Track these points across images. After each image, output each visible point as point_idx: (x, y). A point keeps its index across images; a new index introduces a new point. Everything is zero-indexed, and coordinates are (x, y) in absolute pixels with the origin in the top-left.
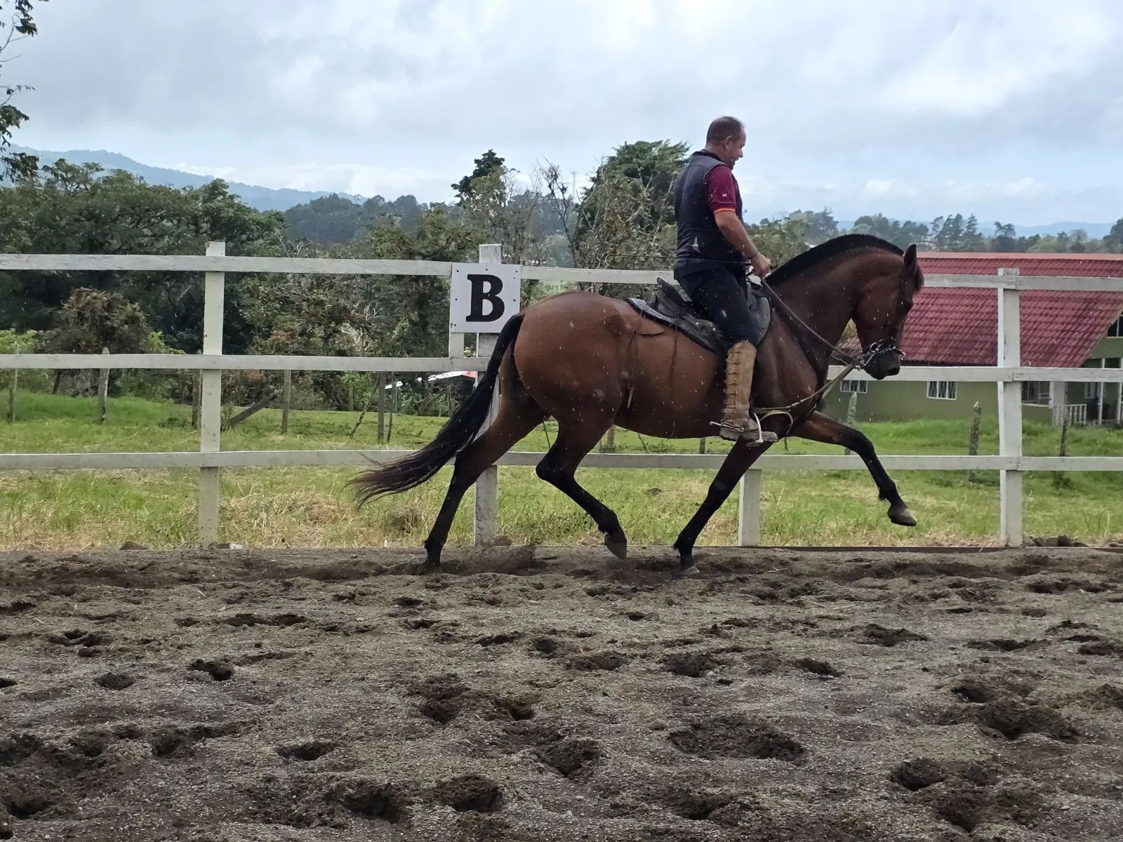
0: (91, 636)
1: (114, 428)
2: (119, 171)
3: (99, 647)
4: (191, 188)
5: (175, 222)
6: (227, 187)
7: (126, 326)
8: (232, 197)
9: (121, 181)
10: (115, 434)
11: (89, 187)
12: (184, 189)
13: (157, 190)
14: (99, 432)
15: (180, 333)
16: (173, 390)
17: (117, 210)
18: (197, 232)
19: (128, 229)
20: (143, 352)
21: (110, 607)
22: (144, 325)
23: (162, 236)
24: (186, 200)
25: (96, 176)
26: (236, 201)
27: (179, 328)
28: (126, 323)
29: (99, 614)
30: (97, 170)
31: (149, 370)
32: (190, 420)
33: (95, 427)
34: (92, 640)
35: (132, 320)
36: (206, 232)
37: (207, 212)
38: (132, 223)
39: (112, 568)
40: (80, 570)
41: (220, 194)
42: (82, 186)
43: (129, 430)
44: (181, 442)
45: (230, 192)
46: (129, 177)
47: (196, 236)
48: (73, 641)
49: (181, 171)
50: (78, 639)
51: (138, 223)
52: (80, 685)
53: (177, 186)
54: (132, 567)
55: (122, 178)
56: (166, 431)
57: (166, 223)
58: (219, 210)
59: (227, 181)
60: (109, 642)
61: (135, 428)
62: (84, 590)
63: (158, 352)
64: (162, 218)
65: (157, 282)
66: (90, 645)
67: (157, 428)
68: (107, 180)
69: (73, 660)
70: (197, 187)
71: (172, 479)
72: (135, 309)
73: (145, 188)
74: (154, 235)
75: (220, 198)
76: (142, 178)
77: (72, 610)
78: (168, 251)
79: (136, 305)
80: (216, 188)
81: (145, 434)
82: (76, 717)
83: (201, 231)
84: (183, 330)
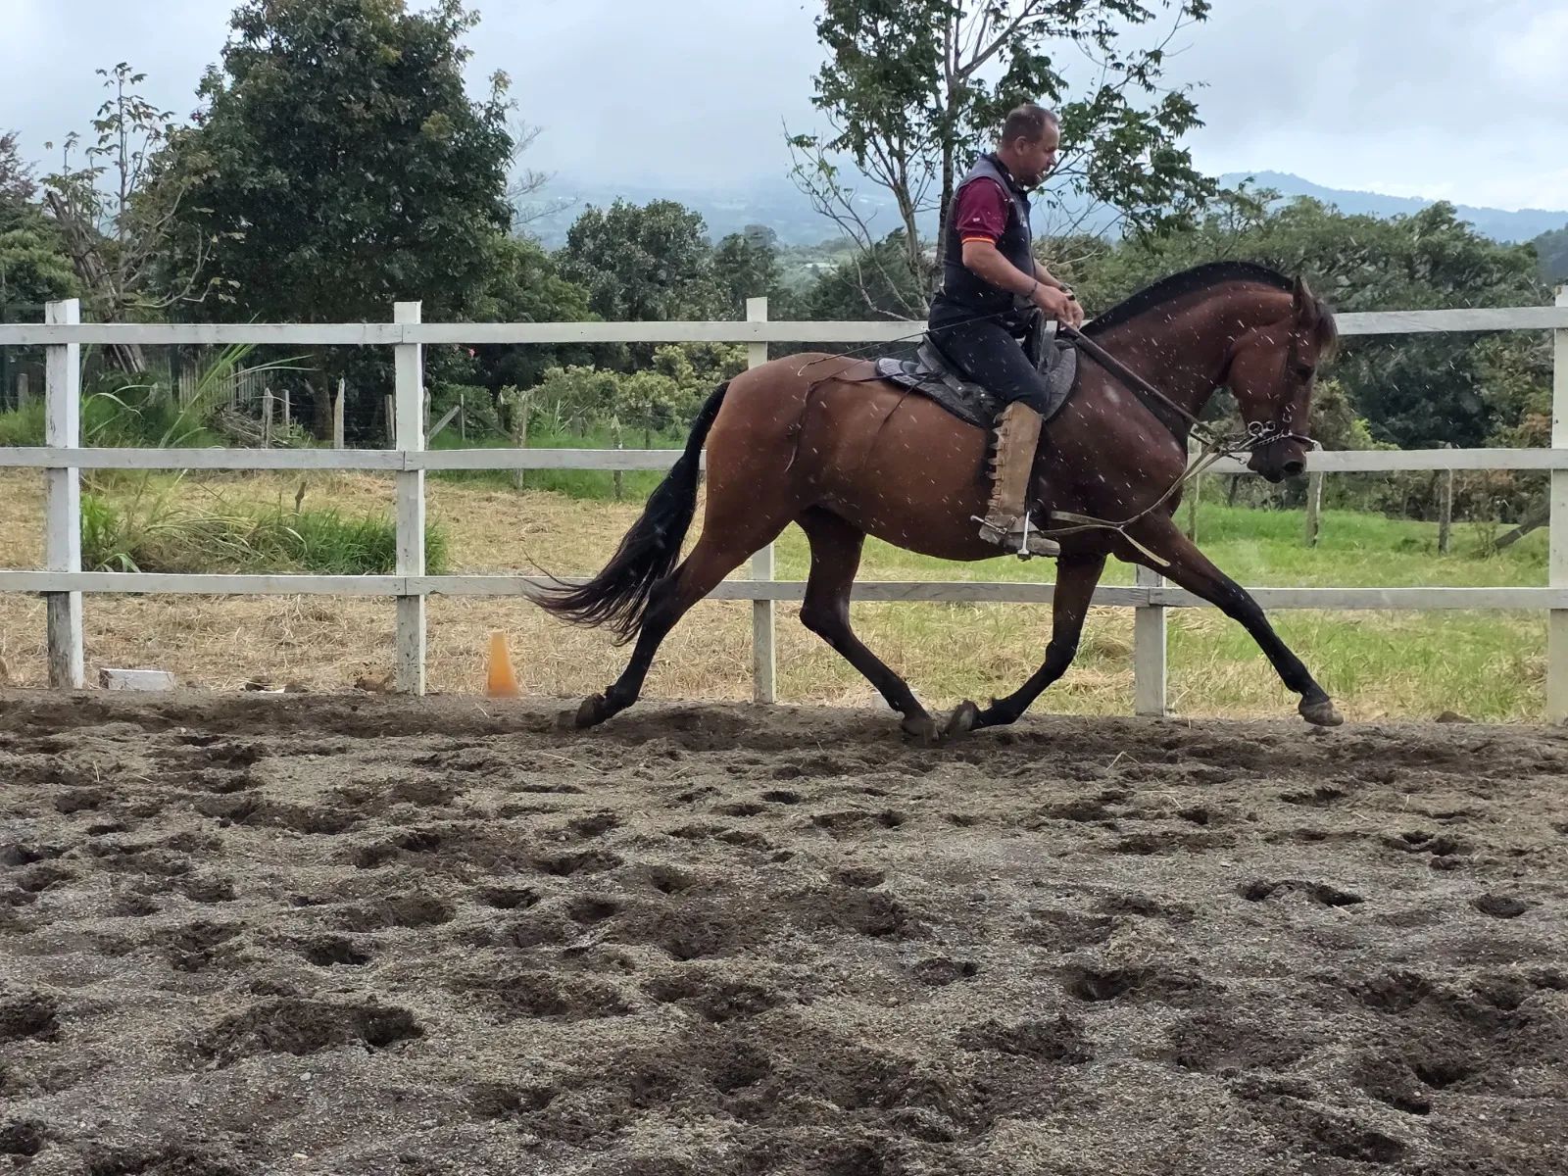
0: (1441, 841)
1: (1333, 554)
2: (1304, 197)
3: (1457, 857)
4: (1404, 215)
5: (1381, 264)
6: (1454, 212)
7: (1322, 413)
8: (1461, 225)
9: (1307, 211)
10: (1334, 560)
11: (1262, 222)
12: (1394, 218)
13: (1356, 222)
14: (1313, 559)
15: (1392, 420)
16: (1384, 500)
17: (1302, 252)
18: (1411, 276)
19: (1317, 277)
20: (1345, 449)
21: (1454, 802)
22: (1345, 410)
23: (1364, 286)
24: (1396, 233)
25: (1271, 208)
26: (1467, 230)
27: (1389, 412)
28: (1322, 408)
29: (1441, 810)
30: (1273, 198)
31: (1354, 473)
32: (1436, 541)
33: (1306, 552)
34: (1443, 847)
35: (1330, 404)
36: (1423, 277)
37: (1424, 249)
38: (1321, 269)
39: (1432, 747)
40: (1390, 749)
41: (1443, 222)
42: (1253, 222)
43: (1353, 556)
44: (1430, 573)
45: (1458, 218)
46: (1317, 205)
47: (1411, 283)
48: (1414, 847)
49: (1377, 192)
50: (1423, 844)
51: (1330, 270)
52: (1452, 909)
53: (1383, 214)
54: (1461, 747)
55: (1308, 207)
56: (1404, 557)
57: (1369, 268)
58: (1442, 246)
59: (1455, 203)
60: (1468, 849)
61: (1361, 552)
62: (1406, 776)
63: (1365, 449)
64: (1364, 261)
65: (1356, 351)
66: (1445, 854)
67: (1393, 555)
68: (1288, 212)
69: (1426, 873)
70: (1411, 213)
71: (1430, 626)
72: (1333, 390)
73: (1340, 220)
74: (1353, 285)
75: (1444, 227)
76: (1335, 206)
77: (1403, 803)
78: (1371, 306)
79: (1334, 384)
80: (1438, 216)
81: (1377, 560)
82: (1463, 952)
83: (1418, 275)
84: (1395, 415)
